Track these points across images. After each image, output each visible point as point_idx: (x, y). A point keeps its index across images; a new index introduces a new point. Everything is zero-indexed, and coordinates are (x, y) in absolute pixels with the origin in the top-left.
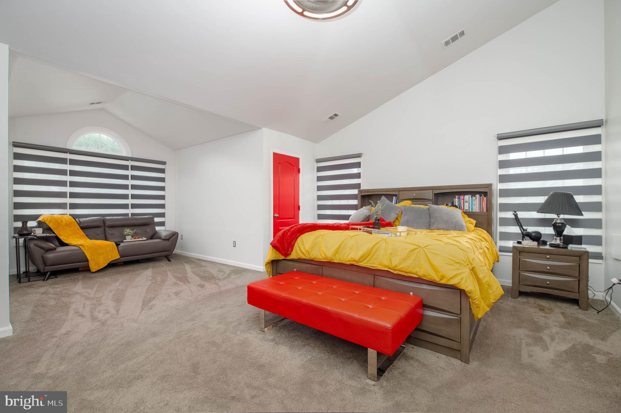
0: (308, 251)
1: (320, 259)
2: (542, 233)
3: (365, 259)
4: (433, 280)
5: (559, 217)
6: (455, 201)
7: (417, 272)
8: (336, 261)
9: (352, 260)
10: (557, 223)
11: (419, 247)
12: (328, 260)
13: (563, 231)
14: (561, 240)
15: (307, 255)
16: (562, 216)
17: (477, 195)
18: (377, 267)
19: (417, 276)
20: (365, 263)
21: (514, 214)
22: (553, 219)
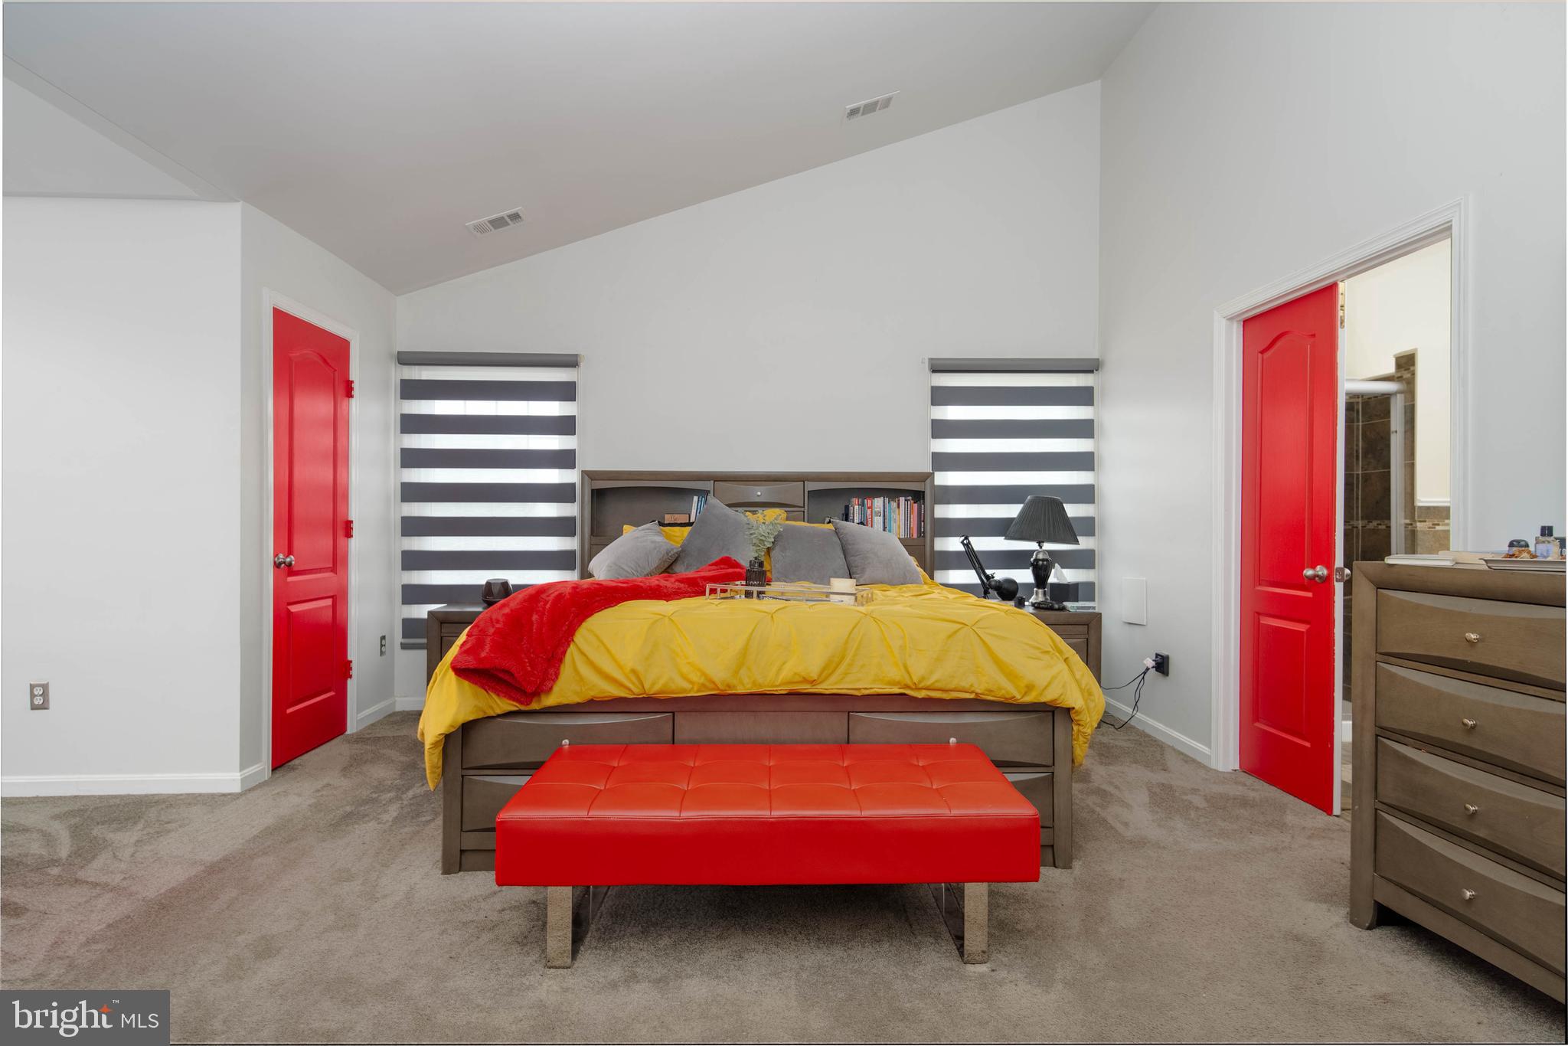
0: (634, 671)
1: (685, 691)
2: (1018, 581)
3: (833, 672)
4: (1007, 699)
5: (1041, 547)
6: (852, 512)
7: (972, 686)
8: (741, 690)
9: (797, 678)
10: (1040, 560)
11: (962, 626)
12: (718, 689)
13: (1048, 576)
14: (1045, 594)
15: (633, 684)
16: (1048, 546)
17: (901, 498)
18: (871, 688)
19: (972, 696)
20: (836, 683)
21: (962, 542)
22: (1032, 552)
